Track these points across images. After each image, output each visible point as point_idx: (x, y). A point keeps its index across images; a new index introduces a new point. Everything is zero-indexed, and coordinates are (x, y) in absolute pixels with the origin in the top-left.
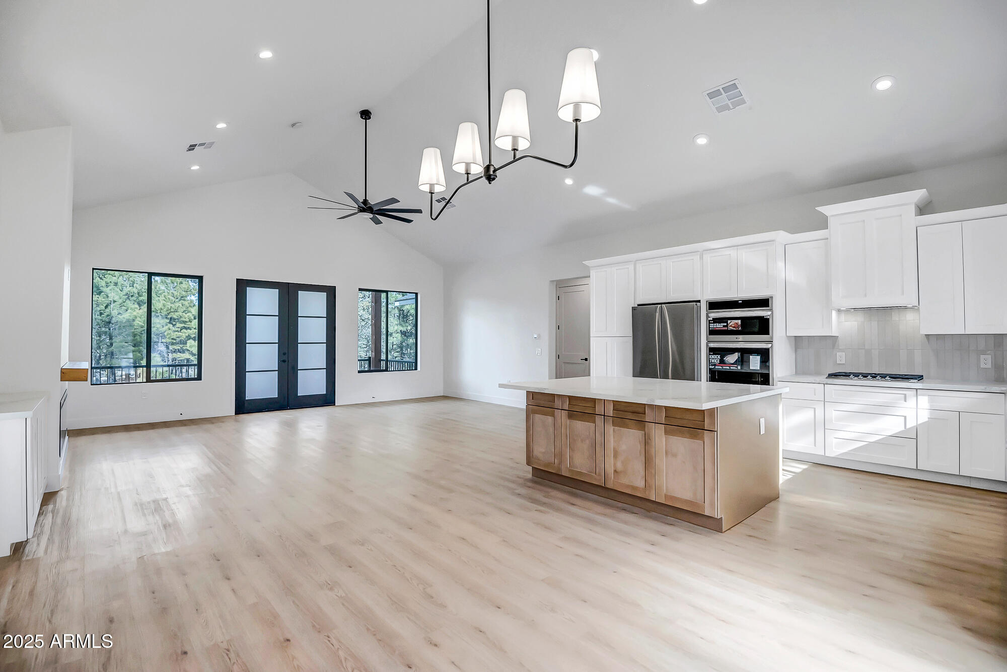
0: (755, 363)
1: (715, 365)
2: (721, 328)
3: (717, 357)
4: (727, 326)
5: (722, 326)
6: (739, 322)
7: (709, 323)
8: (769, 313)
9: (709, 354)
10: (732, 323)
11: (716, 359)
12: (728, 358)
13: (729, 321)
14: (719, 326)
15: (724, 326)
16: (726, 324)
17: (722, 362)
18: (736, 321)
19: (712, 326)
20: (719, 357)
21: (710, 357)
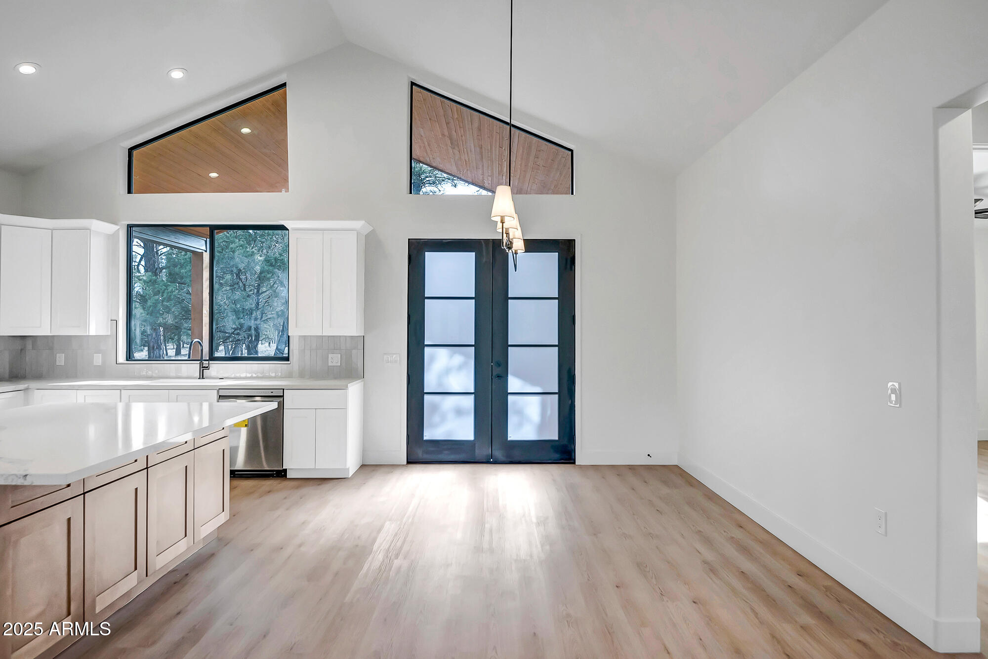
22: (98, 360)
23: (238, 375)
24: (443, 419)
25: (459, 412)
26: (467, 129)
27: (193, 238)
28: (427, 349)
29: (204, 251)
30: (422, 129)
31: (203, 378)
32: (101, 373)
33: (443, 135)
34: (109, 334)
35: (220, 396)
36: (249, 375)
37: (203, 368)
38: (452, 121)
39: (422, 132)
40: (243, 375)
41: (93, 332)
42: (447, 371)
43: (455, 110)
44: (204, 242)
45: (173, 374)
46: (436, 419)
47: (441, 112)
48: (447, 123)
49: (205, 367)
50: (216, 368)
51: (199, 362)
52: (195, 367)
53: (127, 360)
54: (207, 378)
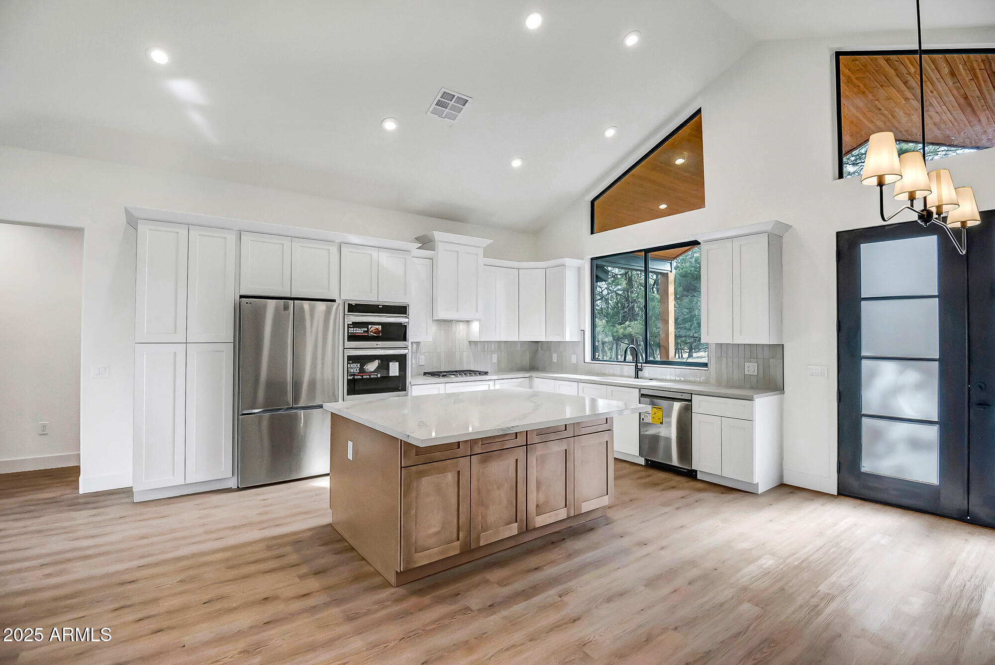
0: (394, 369)
1: (354, 375)
2: (361, 333)
3: (357, 366)
4: (367, 332)
5: (362, 332)
6: (380, 327)
7: (348, 327)
8: (407, 320)
9: (348, 363)
10: (373, 328)
11: (355, 368)
12: (368, 367)
13: (370, 326)
14: (360, 331)
15: (364, 331)
16: (366, 329)
17: (362, 370)
18: (377, 327)
19: (351, 330)
20: (359, 366)
21: (349, 366)
22: (574, 360)
23: (664, 377)
24: (891, 448)
25: (915, 444)
26: (934, 79)
27: (660, 262)
28: (864, 363)
29: (669, 272)
30: (877, 102)
31: (638, 378)
32: (575, 370)
33: (906, 99)
34: (580, 340)
35: (642, 394)
36: (673, 378)
37: (638, 370)
38: (909, 78)
39: (879, 104)
40: (668, 378)
41: (568, 339)
42: (896, 390)
43: (908, 62)
44: (669, 264)
45: (618, 373)
46: (880, 448)
47: (892, 72)
48: (905, 83)
49: (639, 369)
50: (649, 370)
51: (634, 364)
52: (630, 369)
53: (592, 360)
54: (641, 378)
